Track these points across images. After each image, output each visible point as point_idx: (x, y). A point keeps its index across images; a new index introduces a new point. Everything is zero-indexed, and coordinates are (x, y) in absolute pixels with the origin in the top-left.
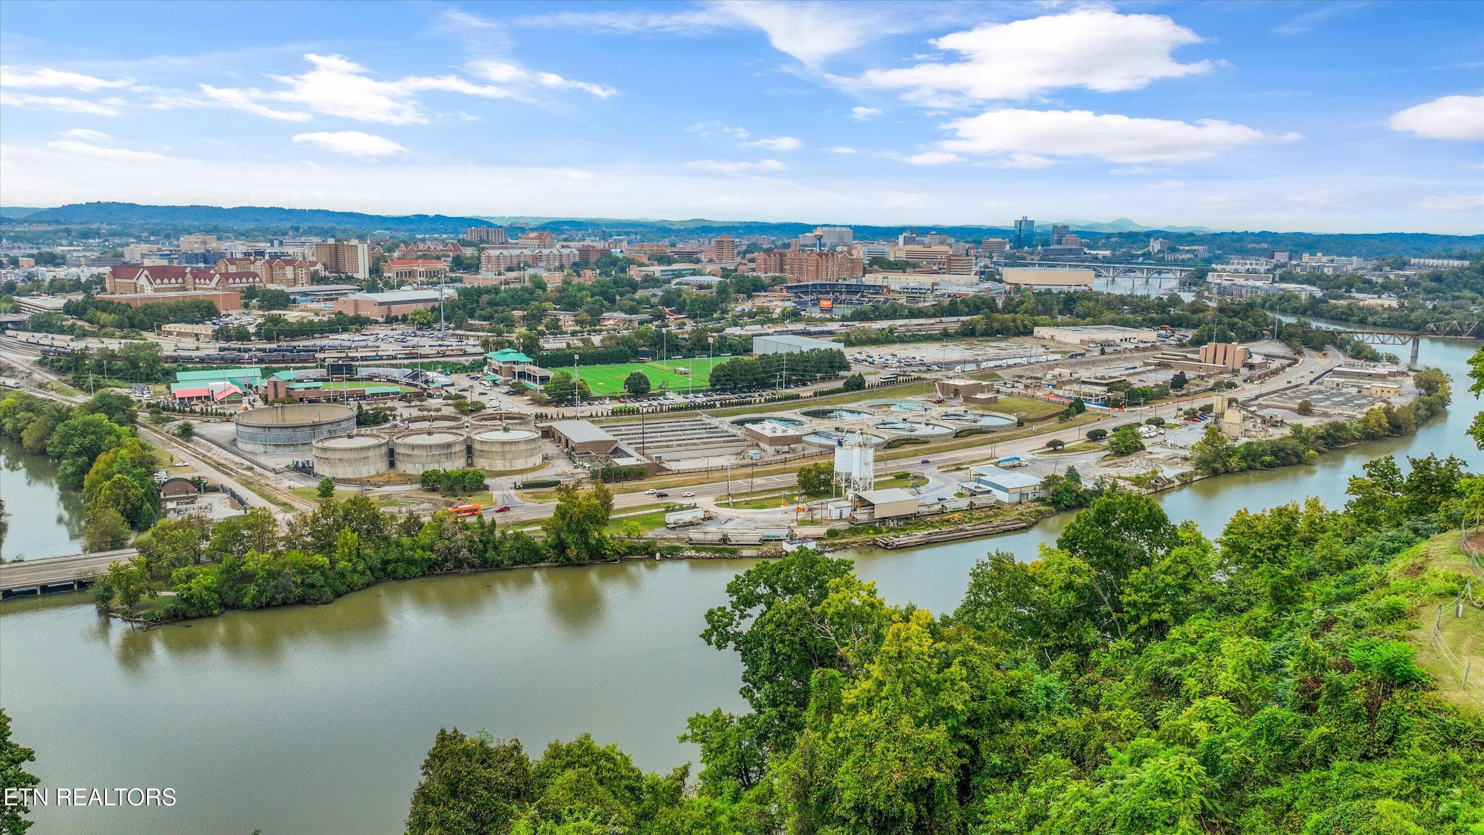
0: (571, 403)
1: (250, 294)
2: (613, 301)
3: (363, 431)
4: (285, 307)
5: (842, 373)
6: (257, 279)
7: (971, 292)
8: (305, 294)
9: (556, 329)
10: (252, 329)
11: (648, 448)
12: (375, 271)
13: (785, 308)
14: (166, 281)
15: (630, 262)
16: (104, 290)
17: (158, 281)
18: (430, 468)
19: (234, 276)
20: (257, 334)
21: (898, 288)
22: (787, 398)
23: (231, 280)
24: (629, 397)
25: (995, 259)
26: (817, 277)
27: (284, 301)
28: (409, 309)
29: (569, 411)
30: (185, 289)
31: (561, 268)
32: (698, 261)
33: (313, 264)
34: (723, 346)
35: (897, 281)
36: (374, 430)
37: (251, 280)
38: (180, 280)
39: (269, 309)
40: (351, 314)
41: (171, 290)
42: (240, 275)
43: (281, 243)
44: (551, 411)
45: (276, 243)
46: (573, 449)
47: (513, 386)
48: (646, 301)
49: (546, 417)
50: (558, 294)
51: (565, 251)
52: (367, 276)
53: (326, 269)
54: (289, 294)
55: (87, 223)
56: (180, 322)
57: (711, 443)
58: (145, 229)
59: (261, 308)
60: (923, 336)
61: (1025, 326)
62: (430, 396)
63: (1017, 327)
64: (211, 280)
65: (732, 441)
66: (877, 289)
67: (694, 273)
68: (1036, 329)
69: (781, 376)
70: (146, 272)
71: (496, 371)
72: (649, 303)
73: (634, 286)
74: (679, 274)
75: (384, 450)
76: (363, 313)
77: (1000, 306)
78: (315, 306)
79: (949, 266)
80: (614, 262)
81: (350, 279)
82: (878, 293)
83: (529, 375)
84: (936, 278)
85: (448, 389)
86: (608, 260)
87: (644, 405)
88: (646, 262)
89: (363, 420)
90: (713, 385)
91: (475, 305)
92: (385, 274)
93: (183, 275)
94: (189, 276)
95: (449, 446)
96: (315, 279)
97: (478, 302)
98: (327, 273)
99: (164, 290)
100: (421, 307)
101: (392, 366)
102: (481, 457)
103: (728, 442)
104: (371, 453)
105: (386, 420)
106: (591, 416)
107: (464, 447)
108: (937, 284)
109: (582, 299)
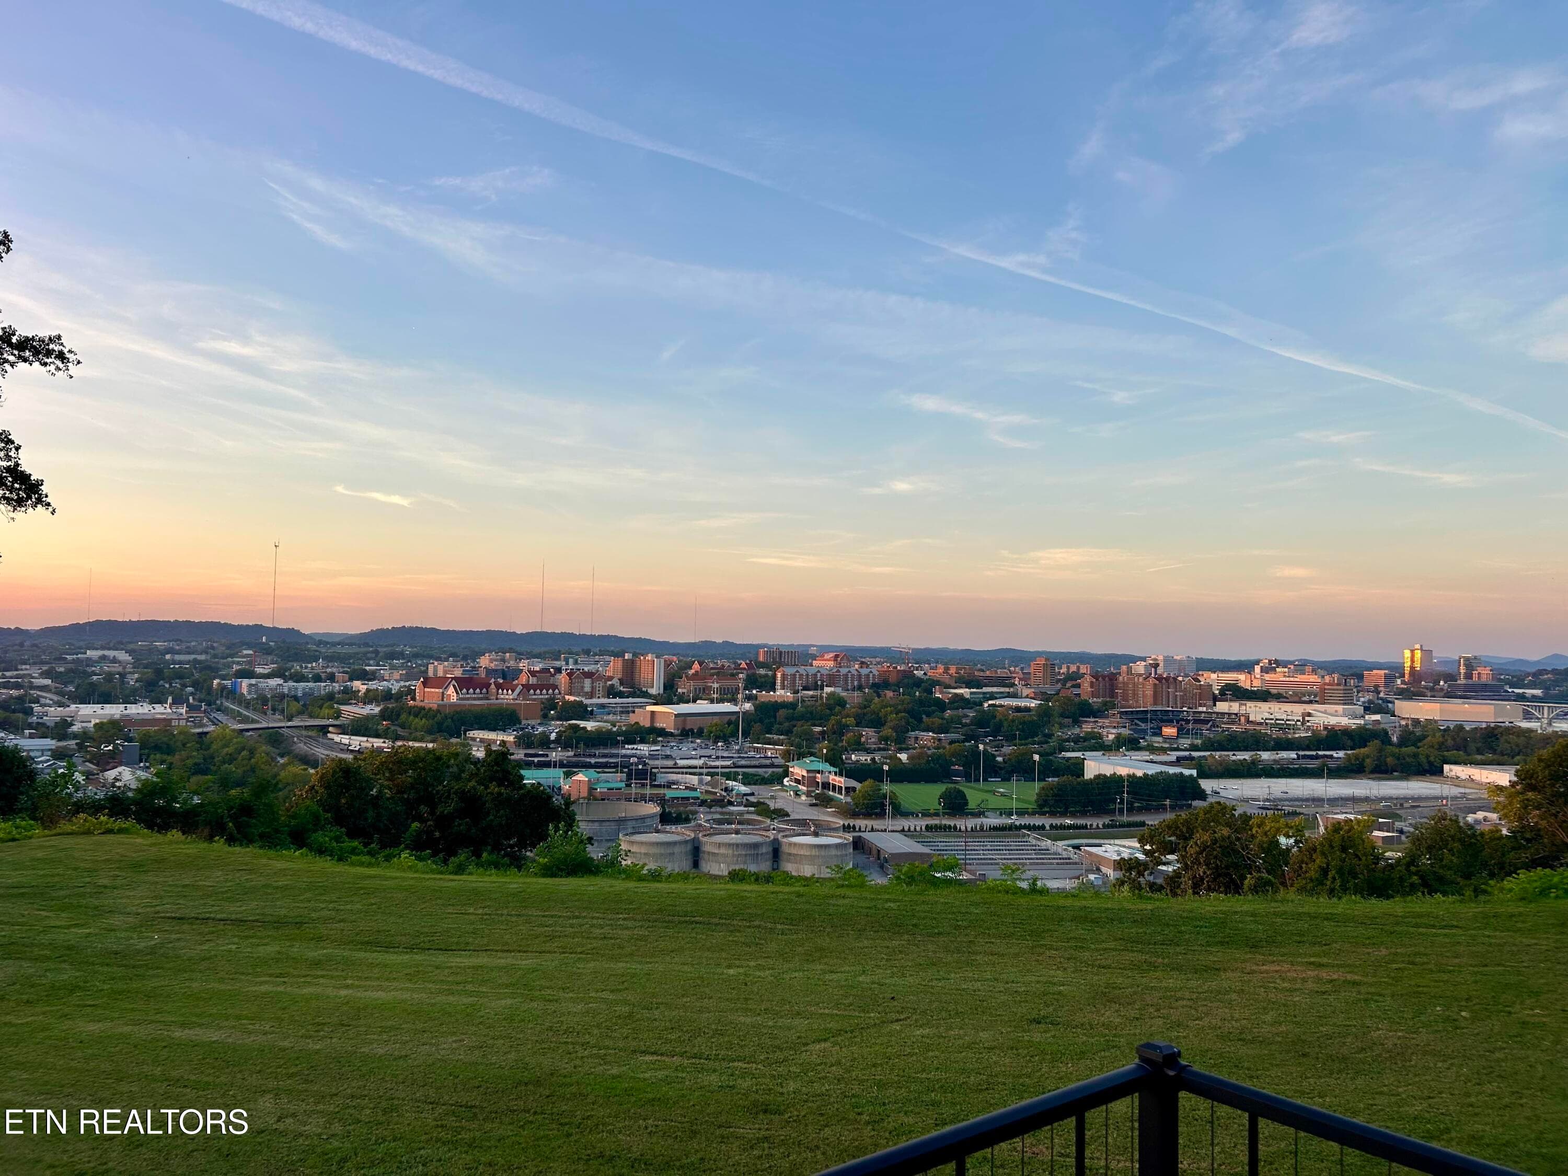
0: (881, 815)
1: (551, 704)
2: (920, 720)
3: (668, 828)
4: (582, 718)
5: (1196, 803)
6: (557, 691)
7: (1352, 723)
8: (602, 706)
9: (859, 746)
10: (553, 736)
11: (970, 864)
12: (670, 686)
13: (1120, 734)
14: (471, 691)
15: (935, 683)
16: (414, 699)
17: (464, 691)
18: (737, 867)
19: (535, 687)
20: (557, 741)
21: (1259, 720)
22: (1130, 825)
23: (532, 691)
24: (944, 814)
25: (1382, 695)
26: (1155, 704)
27: (584, 712)
28: (706, 723)
29: (877, 824)
30: (487, 699)
31: (860, 688)
32: (1013, 685)
33: (610, 678)
34: (1048, 769)
35: (1258, 711)
36: (679, 828)
37: (551, 691)
38: (484, 690)
39: (567, 720)
40: (648, 725)
41: (475, 699)
42: (541, 687)
43: (576, 662)
44: (860, 823)
45: (571, 661)
46: (886, 860)
47: (817, 797)
48: (958, 720)
49: (854, 827)
50: (859, 711)
51: (864, 671)
52: (662, 691)
53: (621, 684)
54: (586, 706)
55: (392, 646)
56: (483, 729)
57: (1043, 864)
58: (444, 652)
59: (559, 718)
60: (1296, 769)
61: (1430, 763)
62: (731, 803)
63: (1420, 764)
64: (513, 691)
65: (1067, 864)
66: (1234, 718)
67: (1009, 695)
68: (1446, 767)
69: (1122, 802)
70: (454, 682)
71: (798, 781)
72: (961, 723)
73: (941, 705)
74: (992, 696)
75: (689, 847)
76: (659, 725)
77: (1395, 739)
78: (611, 717)
79: (1321, 697)
80: (918, 682)
81: (645, 695)
82: (1233, 723)
83: (834, 786)
84: (1309, 708)
85: (749, 798)
86: (911, 681)
87: (962, 823)
88: (953, 684)
89: (665, 818)
90: (1041, 806)
91: (773, 720)
92: (679, 690)
93: (488, 686)
94: (493, 686)
95: (756, 846)
96: (612, 692)
97: (775, 717)
98: (621, 688)
99: (468, 699)
100: (716, 720)
101: (691, 774)
102: (789, 861)
103: (1062, 864)
104: (677, 849)
105: (687, 820)
106: (903, 830)
107: (771, 849)
108: (1309, 715)
109: (886, 716)
